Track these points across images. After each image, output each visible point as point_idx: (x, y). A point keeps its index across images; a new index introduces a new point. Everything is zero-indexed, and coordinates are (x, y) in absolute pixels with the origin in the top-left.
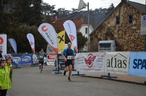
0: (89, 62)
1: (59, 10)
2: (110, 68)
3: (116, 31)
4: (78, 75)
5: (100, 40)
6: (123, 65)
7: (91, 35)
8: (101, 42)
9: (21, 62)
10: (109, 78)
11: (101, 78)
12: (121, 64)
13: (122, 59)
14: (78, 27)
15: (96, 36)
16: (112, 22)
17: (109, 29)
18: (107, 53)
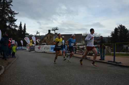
0: (39, 48)
1: (31, 35)
2: (45, 50)
3: (47, 41)
4: (36, 52)
5: (42, 43)
7: (40, 41)
8: (43, 43)
9: (19, 49)
10: (44, 52)
11: (42, 52)
12: (48, 48)
13: (48, 47)
14: (36, 39)
16: (46, 38)
17: (45, 40)
18: (44, 45)
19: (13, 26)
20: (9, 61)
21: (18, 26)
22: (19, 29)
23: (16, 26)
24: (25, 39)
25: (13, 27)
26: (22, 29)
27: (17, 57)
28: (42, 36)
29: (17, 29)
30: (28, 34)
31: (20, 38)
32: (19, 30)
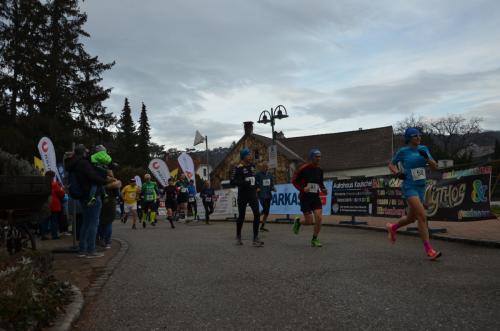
1: (170, 150)
7: (211, 175)
8: (223, 182)
15: (218, 176)
16: (237, 158)
19: (96, 121)
20: (95, 265)
21: (119, 118)
22: (122, 128)
23: (109, 119)
24: (151, 167)
25: (97, 124)
26: (134, 129)
27: (125, 246)
28: (215, 150)
29: (113, 129)
30: (157, 149)
31: (129, 167)
32: (120, 133)
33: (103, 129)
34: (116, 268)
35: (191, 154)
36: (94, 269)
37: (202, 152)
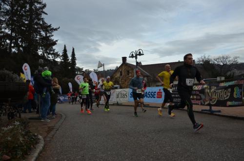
1: (86, 70)
2: (118, 99)
6: (125, 96)
9: (64, 100)
10: (118, 104)
11: (113, 105)
12: (124, 96)
13: (125, 93)
14: (98, 79)
16: (118, 75)
17: (116, 79)
18: (116, 90)
19: (50, 56)
20: (49, 126)
21: (61, 54)
22: (63, 59)
23: (57, 55)
24: (76, 79)
26: (69, 60)
27: (64, 116)
28: (108, 70)
29: (58, 60)
30: (80, 70)
31: (66, 78)
32: (61, 62)
33: (54, 60)
34: (60, 127)
35: (96, 72)
36: (49, 127)
37: (101, 71)
